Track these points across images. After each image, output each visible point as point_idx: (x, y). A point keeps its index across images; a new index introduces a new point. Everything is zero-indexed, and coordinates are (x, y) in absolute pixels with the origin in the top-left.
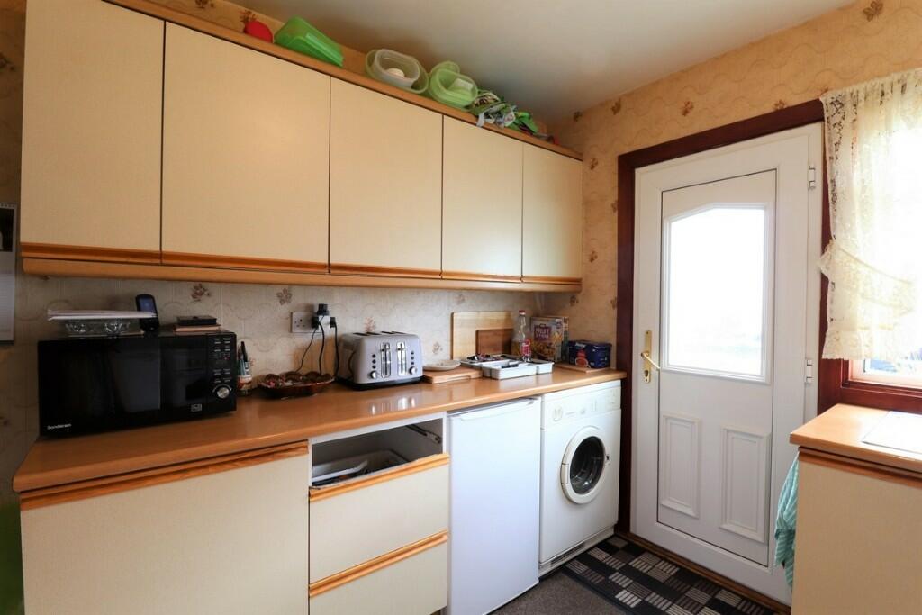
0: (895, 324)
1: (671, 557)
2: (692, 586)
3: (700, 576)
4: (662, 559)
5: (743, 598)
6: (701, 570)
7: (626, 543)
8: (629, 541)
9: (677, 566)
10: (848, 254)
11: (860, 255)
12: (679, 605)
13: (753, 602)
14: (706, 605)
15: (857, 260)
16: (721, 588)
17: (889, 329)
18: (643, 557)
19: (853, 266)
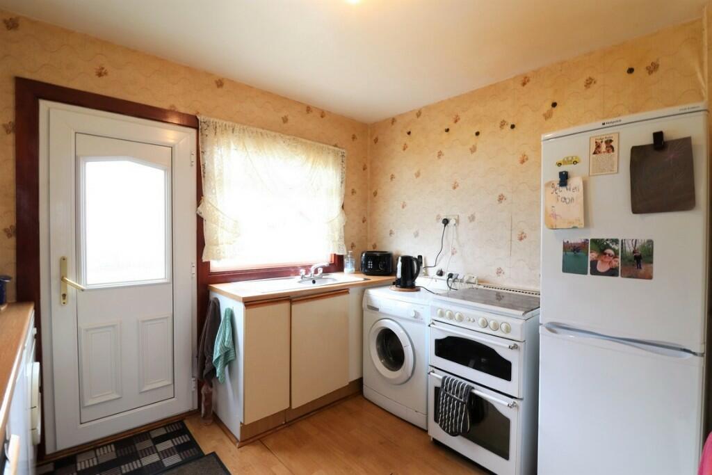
0: (234, 241)
1: (100, 443)
2: (134, 444)
3: (131, 437)
4: (94, 449)
5: (164, 427)
6: (126, 433)
7: (52, 464)
8: (53, 462)
9: (110, 444)
10: (213, 206)
11: (219, 207)
12: (143, 457)
13: (171, 424)
14: (155, 444)
15: (217, 209)
16: (148, 432)
17: (231, 244)
18: (79, 459)
19: (216, 212)
